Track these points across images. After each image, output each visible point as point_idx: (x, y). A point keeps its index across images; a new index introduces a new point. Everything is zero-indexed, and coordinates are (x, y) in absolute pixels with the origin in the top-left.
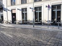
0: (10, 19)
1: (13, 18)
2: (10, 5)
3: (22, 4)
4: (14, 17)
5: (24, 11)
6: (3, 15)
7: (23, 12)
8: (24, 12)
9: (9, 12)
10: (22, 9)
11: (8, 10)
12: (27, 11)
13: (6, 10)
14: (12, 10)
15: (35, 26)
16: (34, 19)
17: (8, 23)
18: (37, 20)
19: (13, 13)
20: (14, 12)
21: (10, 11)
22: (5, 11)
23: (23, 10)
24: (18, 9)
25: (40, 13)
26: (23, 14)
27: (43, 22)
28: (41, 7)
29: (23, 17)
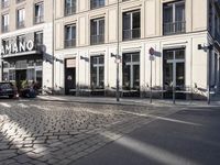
0: (60, 82)
1: (66, 81)
2: (62, 47)
3: (91, 44)
4: (70, 78)
5: (96, 62)
6: (41, 72)
7: (94, 66)
8: (97, 65)
9: (57, 64)
10: (92, 57)
11: (57, 60)
12: (103, 63)
13: (51, 59)
14: (66, 60)
15: (121, 100)
17: (53, 92)
18: (127, 84)
19: (68, 66)
20: (70, 64)
21: (61, 62)
22: (47, 61)
23: (93, 59)
24: (82, 58)
26: (93, 70)
28: (139, 53)
29: (93, 79)
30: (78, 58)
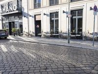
0: (32, 29)
1: (36, 28)
2: (33, 8)
3: (50, 5)
4: (38, 26)
5: (54, 16)
6: (22, 23)
7: (52, 19)
8: (54, 19)
9: (30, 18)
11: (30, 16)
12: (58, 17)
13: (27, 16)
14: (35, 16)
15: (71, 42)
16: (69, 30)
17: (29, 35)
18: (74, 31)
19: (37, 20)
21: (32, 17)
22: (25, 16)
23: (51, 15)
24: (45, 14)
25: (80, 20)
26: (52, 22)
27: (84, 35)
28: (82, 10)
29: (52, 27)
30: (42, 14)
